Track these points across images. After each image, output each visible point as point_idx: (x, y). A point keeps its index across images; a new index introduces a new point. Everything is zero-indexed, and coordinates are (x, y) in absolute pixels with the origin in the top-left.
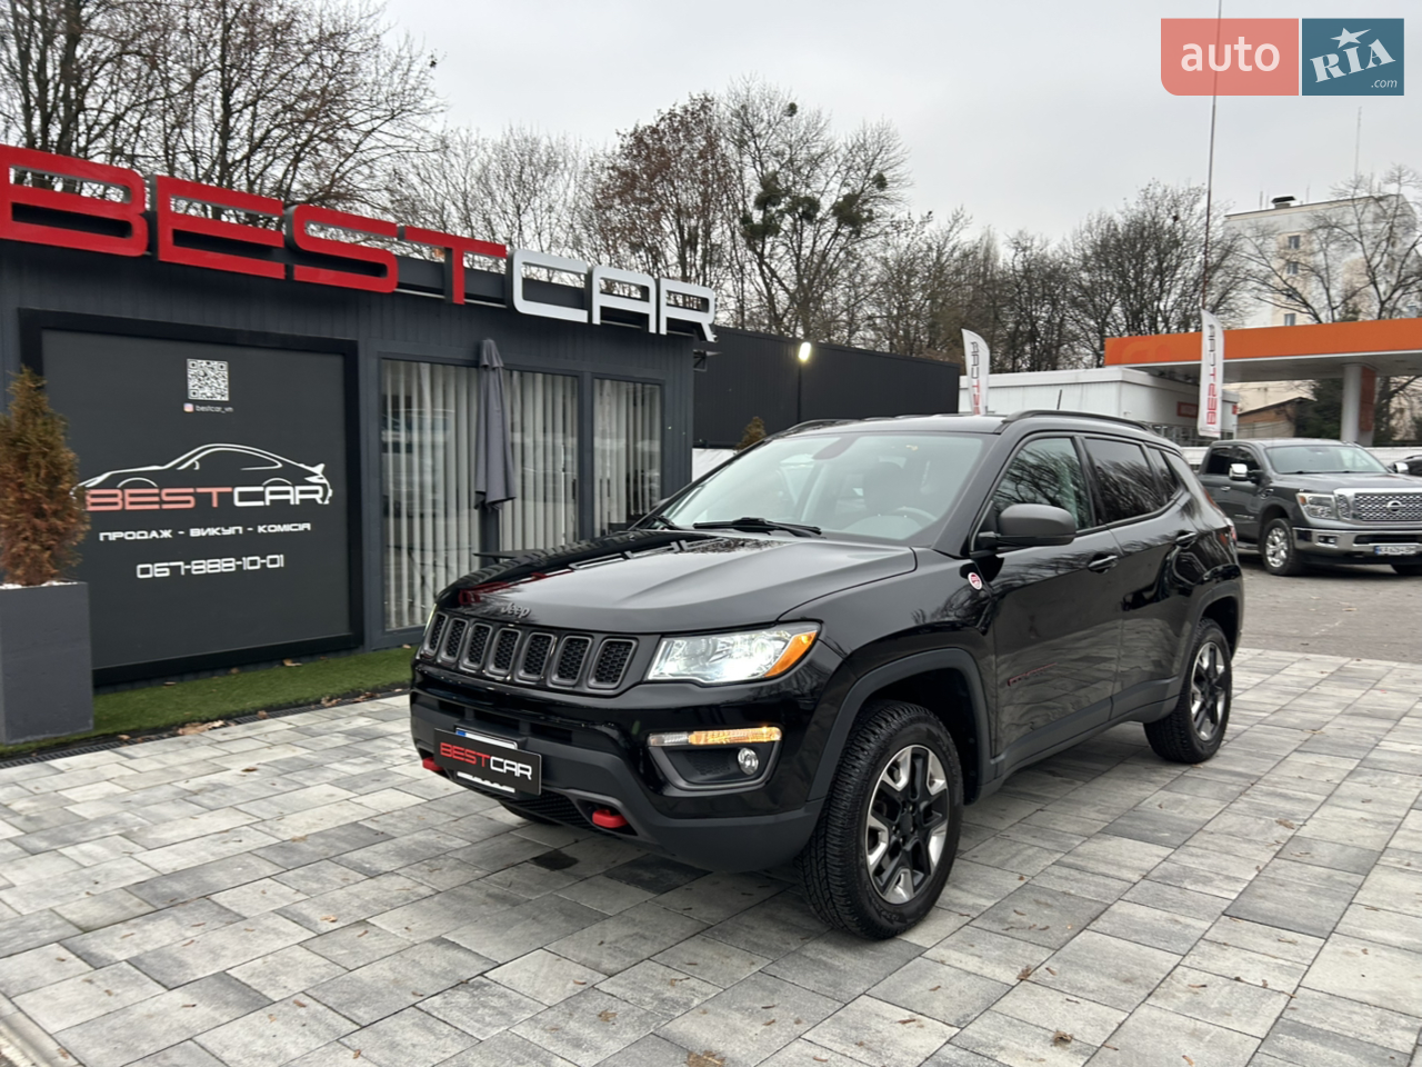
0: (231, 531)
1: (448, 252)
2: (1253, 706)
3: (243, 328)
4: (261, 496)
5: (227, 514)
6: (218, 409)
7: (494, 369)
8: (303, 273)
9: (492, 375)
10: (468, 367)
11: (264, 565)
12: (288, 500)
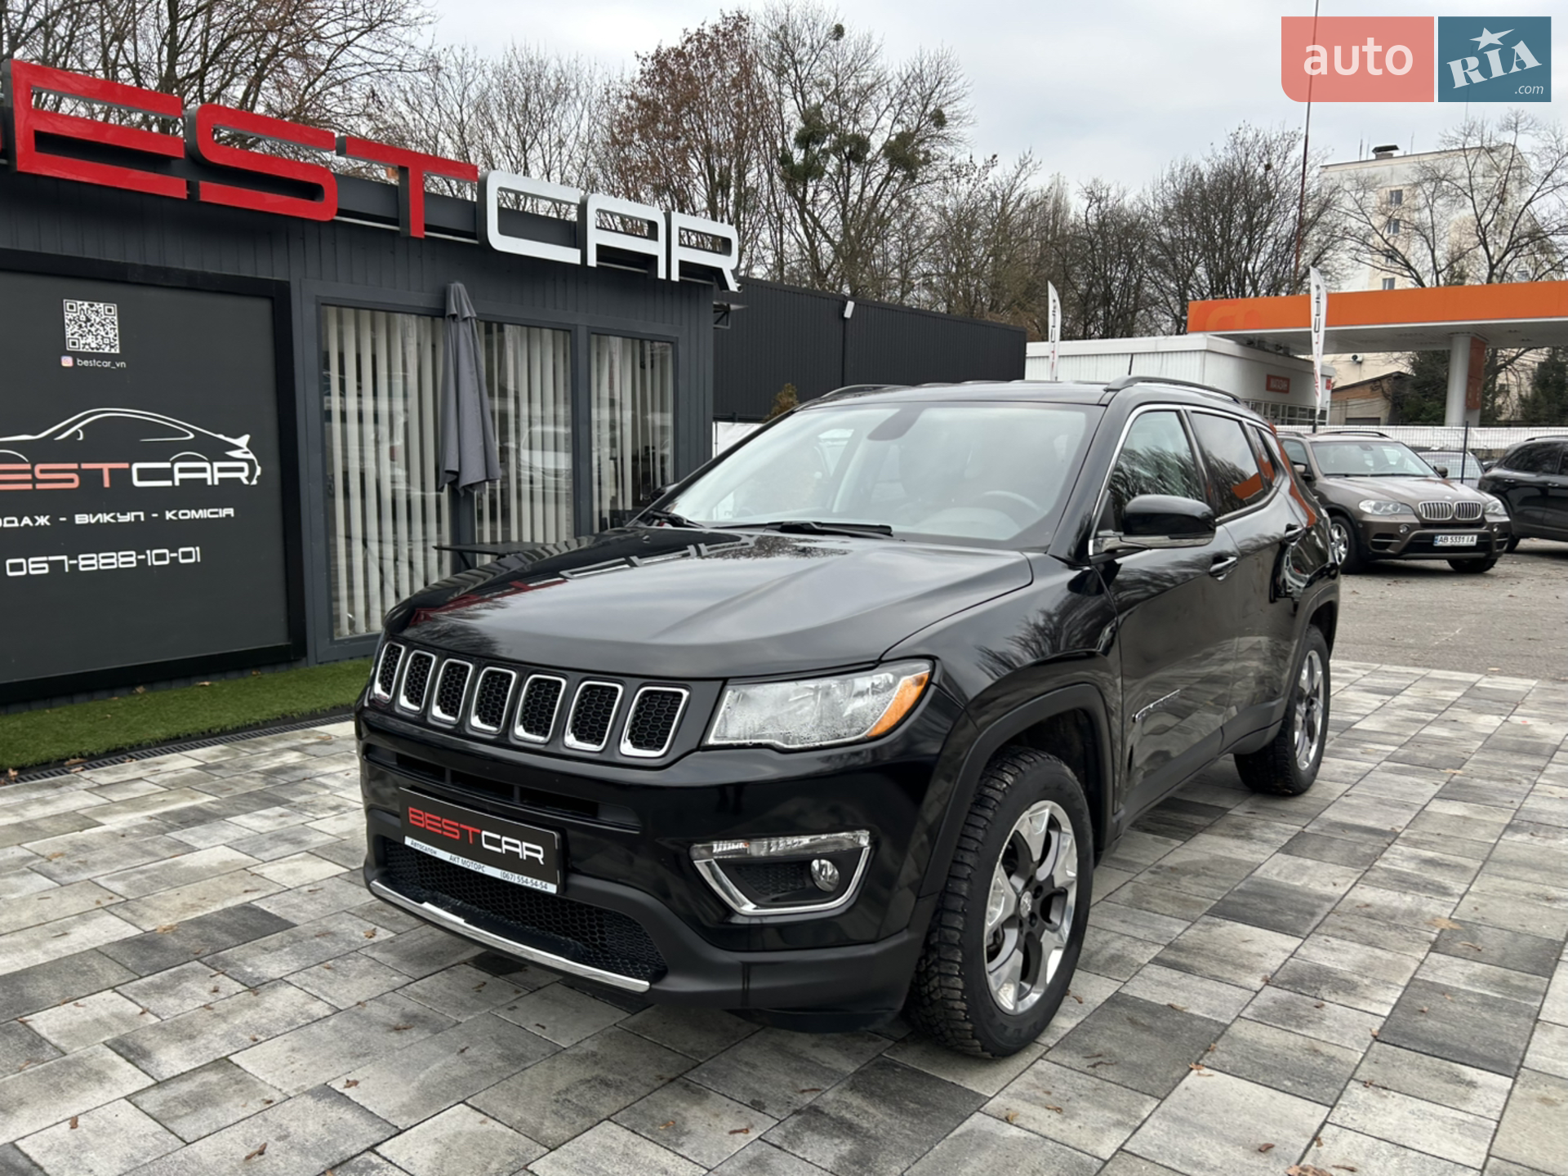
0: (129, 517)
1: (402, 171)
2: (1374, 737)
3: (137, 262)
4: (168, 474)
5: (122, 495)
6: (108, 364)
7: (465, 319)
8: (213, 192)
9: (462, 326)
10: (433, 317)
11: (174, 560)
12: (205, 480)
